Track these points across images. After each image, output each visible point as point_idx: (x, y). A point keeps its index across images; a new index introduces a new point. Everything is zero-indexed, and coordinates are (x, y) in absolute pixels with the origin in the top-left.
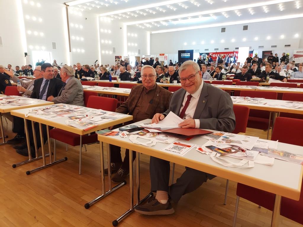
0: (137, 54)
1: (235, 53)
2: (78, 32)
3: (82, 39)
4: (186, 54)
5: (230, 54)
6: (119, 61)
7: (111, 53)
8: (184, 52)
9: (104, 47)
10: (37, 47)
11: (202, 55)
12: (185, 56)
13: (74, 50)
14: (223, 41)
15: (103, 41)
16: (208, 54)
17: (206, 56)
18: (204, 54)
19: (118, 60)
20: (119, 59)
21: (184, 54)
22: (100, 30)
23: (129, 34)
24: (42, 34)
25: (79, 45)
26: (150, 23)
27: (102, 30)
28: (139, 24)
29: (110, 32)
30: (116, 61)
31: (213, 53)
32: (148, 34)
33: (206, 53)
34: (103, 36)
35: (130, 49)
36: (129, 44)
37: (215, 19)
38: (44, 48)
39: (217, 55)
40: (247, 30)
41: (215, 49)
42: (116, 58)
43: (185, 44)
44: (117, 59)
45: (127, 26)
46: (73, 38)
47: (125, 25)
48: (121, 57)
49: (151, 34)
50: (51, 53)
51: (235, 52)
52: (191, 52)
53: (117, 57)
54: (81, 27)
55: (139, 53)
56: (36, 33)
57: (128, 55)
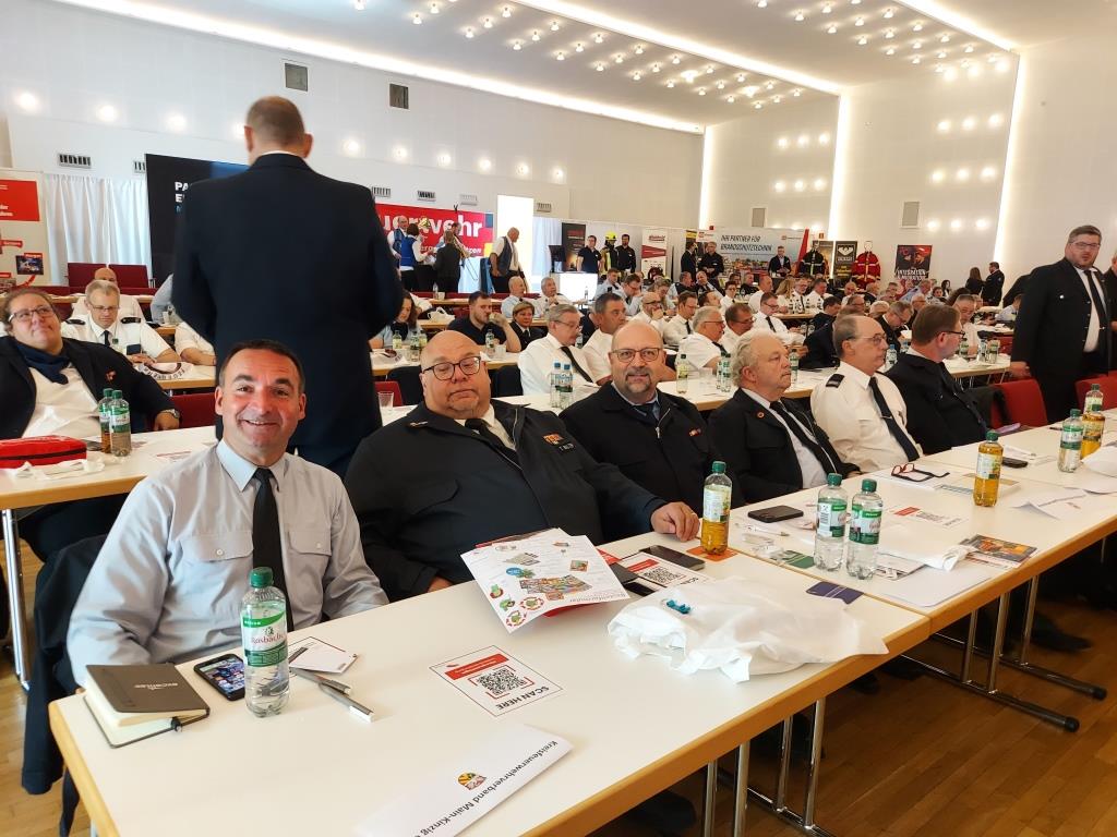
40: (407, 107)
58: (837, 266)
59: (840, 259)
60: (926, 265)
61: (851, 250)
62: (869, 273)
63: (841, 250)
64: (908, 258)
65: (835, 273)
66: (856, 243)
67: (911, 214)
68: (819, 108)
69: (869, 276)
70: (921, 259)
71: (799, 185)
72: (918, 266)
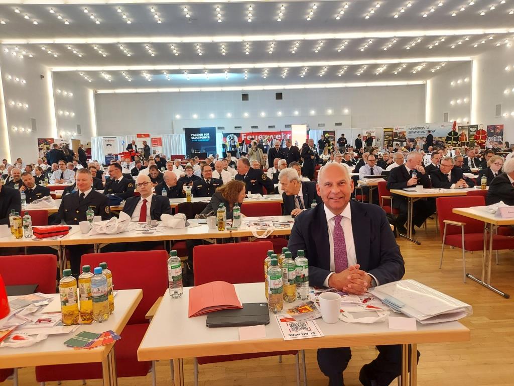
0: (75, 135)
1: (282, 133)
4: (202, 134)
7: (29, 130)
8: (197, 131)
11: (229, 136)
12: (200, 138)
15: (12, 104)
16: (238, 135)
17: (236, 138)
18: (231, 135)
19: (45, 147)
20: (48, 146)
21: (197, 135)
23: (58, 91)
29: (23, 82)
30: (40, 149)
31: (248, 134)
32: (91, 93)
33: (235, 134)
35: (62, 122)
36: (60, 113)
39: (253, 136)
40: (283, 99)
41: (253, 127)
42: (39, 144)
44: (42, 145)
45: (53, 72)
47: (49, 71)
48: (52, 139)
49: (97, 96)
52: (212, 132)
53: (44, 142)
55: (79, 132)
58: (470, 137)
59: (471, 133)
60: (501, 134)
61: (475, 129)
62: (482, 139)
63: (471, 129)
64: (492, 131)
65: (469, 140)
66: (477, 125)
67: (498, 110)
68: (465, 67)
69: (482, 140)
70: (498, 131)
71: (459, 101)
72: (498, 134)
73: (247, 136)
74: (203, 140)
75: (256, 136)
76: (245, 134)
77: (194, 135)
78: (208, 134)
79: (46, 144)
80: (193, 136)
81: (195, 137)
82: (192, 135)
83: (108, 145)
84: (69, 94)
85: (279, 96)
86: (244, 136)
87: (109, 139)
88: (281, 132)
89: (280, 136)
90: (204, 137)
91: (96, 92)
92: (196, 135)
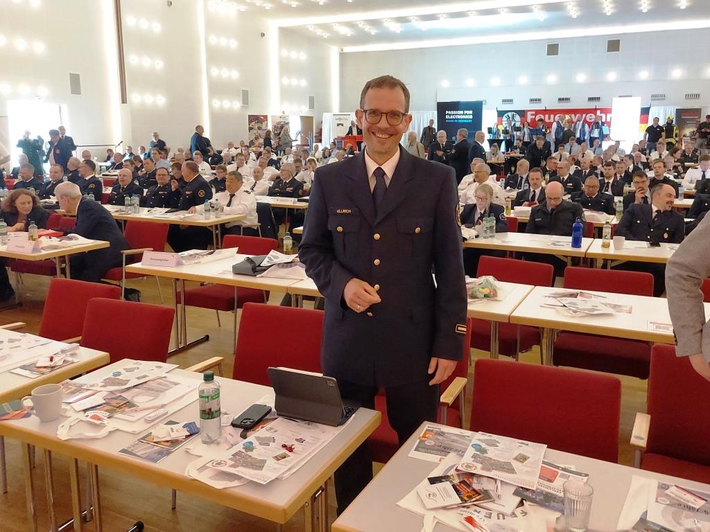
0: (305, 111)
2: (148, 44)
3: (159, 64)
4: (462, 112)
5: (584, 115)
6: (259, 128)
7: (237, 105)
8: (455, 106)
9: (217, 88)
10: (24, 88)
11: (506, 115)
12: (459, 117)
13: (135, 97)
14: (552, 79)
15: (215, 72)
16: (521, 113)
17: (518, 118)
18: (510, 114)
19: (256, 127)
20: (259, 125)
21: (455, 112)
22: (206, 39)
23: (285, 53)
24: (39, 48)
25: (151, 81)
26: (350, 25)
27: (213, 40)
28: (316, 25)
29: (234, 44)
30: (251, 129)
31: (538, 112)
32: (334, 53)
33: (517, 112)
34: (215, 56)
35: (286, 94)
36: (286, 81)
37: (542, 20)
38: (44, 91)
39: (547, 116)
40: (618, 50)
42: (250, 122)
43: (445, 84)
44: (253, 123)
45: (280, 28)
46: (132, 59)
47: (273, 26)
48: (266, 117)
49: (343, 56)
50: (65, 107)
51: (598, 109)
52: (477, 108)
53: (256, 120)
54: (157, 28)
55: (312, 106)
56: (21, 44)
57: (284, 113)
73: (536, 115)
74: (463, 121)
75: (552, 116)
76: (534, 113)
77: (450, 112)
78: (471, 112)
79: (258, 122)
80: (448, 114)
81: (451, 115)
82: (447, 112)
83: (338, 125)
84: (300, 55)
85: (614, 45)
86: (532, 115)
87: (342, 117)
88: (596, 109)
89: (593, 116)
90: (464, 117)
91: (342, 50)
92: (452, 112)
